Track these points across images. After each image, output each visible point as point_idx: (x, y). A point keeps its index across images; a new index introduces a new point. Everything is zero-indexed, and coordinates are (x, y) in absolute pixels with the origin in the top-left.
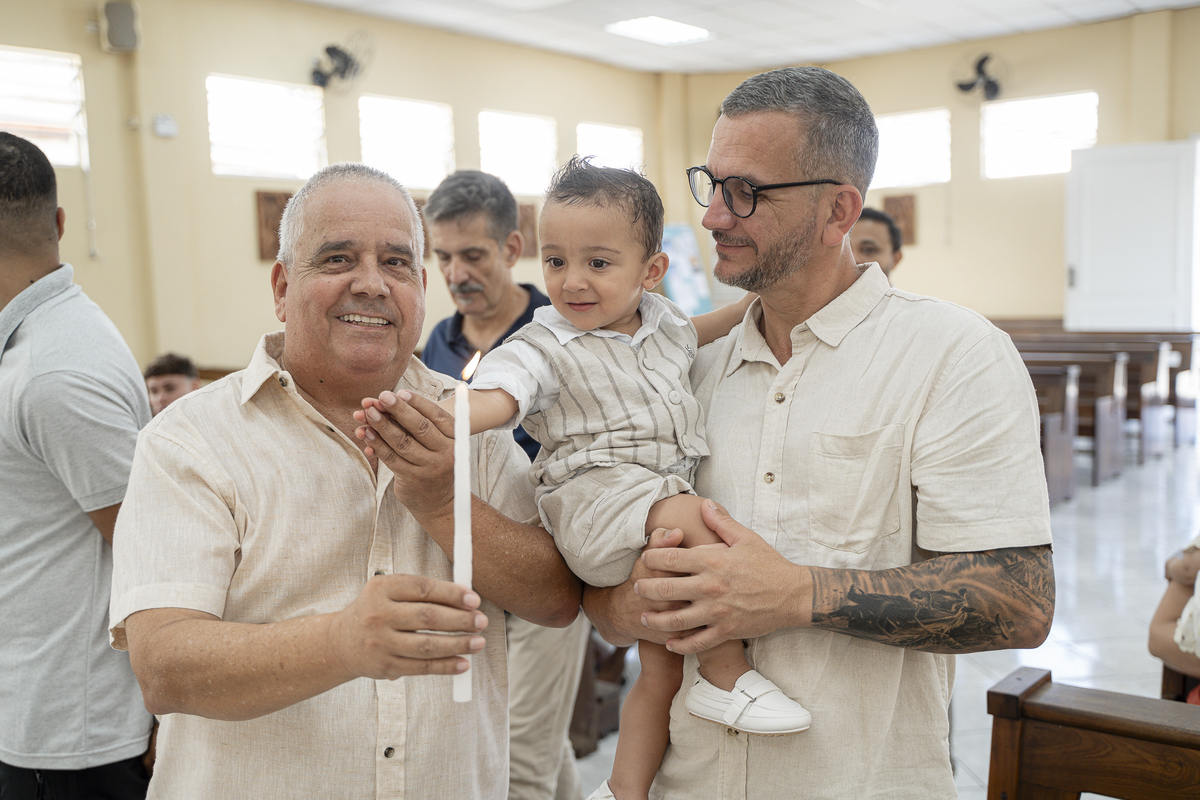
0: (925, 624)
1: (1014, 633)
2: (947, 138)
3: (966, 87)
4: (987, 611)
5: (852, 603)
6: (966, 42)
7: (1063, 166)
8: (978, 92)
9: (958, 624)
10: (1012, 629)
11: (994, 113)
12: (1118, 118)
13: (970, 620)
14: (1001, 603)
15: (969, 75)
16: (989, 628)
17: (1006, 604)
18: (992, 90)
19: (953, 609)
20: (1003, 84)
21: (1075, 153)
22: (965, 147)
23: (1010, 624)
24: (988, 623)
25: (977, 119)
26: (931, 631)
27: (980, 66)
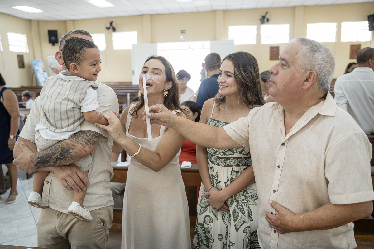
0: (53, 156)
1: (74, 151)
2: (105, 40)
3: (108, 28)
4: (66, 147)
5: (39, 160)
6: (108, 18)
7: (130, 47)
8: (111, 30)
9: (60, 153)
10: (74, 150)
11: (115, 35)
12: (141, 38)
13: (62, 150)
14: (69, 144)
15: (109, 26)
16: (68, 151)
17: (71, 144)
18: (114, 30)
19: (58, 149)
20: (117, 29)
21: (132, 45)
22: (109, 42)
23: (73, 149)
24: (67, 150)
25: (111, 36)
26: (55, 157)
27: (111, 23)
